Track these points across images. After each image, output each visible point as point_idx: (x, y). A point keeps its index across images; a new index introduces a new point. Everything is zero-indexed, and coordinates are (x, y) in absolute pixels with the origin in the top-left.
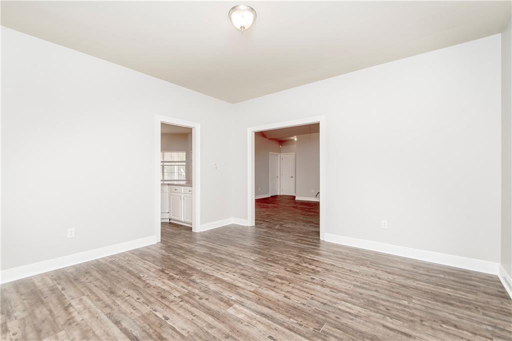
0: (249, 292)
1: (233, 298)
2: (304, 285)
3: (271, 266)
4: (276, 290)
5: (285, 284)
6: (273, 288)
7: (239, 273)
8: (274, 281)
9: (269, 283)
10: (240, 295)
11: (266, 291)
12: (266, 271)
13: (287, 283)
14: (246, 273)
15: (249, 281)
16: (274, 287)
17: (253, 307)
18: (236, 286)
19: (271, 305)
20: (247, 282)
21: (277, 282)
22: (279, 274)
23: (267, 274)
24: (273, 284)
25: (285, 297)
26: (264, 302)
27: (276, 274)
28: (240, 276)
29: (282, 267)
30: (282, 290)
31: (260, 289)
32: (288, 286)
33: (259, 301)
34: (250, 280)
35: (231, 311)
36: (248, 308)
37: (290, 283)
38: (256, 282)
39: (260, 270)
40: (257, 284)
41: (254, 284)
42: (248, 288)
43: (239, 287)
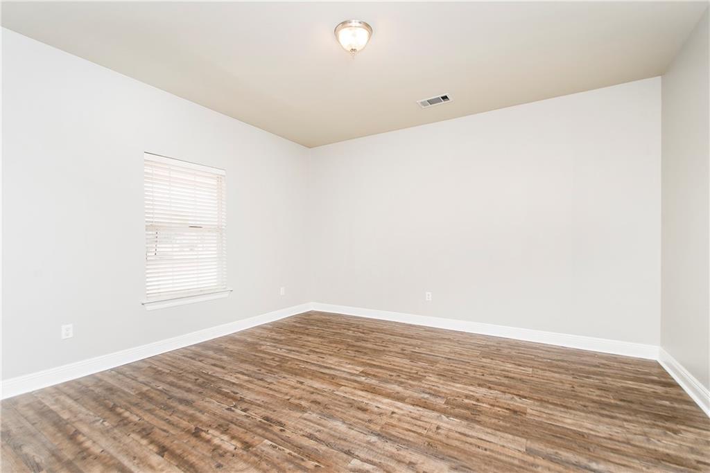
0: (347, 384)
1: (364, 378)
2: (266, 399)
3: (310, 436)
4: (312, 390)
5: (296, 399)
6: (315, 391)
7: (372, 412)
8: (312, 402)
9: (319, 398)
10: (355, 381)
11: (324, 387)
12: (323, 421)
13: (292, 400)
14: (360, 415)
15: (349, 399)
16: (312, 393)
17: (338, 372)
18: (366, 391)
19: (320, 375)
20: (352, 398)
21: (307, 400)
22: (299, 414)
23: (322, 414)
24: (314, 397)
25: (302, 383)
26: (327, 377)
27: (306, 415)
28: (369, 408)
29: (288, 433)
30: (304, 390)
31: (332, 389)
32: (292, 396)
33: (333, 377)
34: (349, 401)
35: (361, 369)
36: (344, 371)
37: (288, 400)
38: (340, 399)
39: (335, 423)
40: (337, 395)
41: (342, 394)
42: (348, 389)
43: (362, 390)
